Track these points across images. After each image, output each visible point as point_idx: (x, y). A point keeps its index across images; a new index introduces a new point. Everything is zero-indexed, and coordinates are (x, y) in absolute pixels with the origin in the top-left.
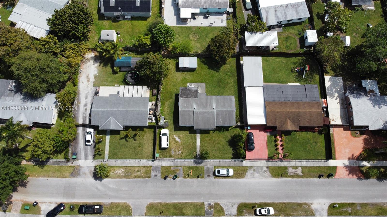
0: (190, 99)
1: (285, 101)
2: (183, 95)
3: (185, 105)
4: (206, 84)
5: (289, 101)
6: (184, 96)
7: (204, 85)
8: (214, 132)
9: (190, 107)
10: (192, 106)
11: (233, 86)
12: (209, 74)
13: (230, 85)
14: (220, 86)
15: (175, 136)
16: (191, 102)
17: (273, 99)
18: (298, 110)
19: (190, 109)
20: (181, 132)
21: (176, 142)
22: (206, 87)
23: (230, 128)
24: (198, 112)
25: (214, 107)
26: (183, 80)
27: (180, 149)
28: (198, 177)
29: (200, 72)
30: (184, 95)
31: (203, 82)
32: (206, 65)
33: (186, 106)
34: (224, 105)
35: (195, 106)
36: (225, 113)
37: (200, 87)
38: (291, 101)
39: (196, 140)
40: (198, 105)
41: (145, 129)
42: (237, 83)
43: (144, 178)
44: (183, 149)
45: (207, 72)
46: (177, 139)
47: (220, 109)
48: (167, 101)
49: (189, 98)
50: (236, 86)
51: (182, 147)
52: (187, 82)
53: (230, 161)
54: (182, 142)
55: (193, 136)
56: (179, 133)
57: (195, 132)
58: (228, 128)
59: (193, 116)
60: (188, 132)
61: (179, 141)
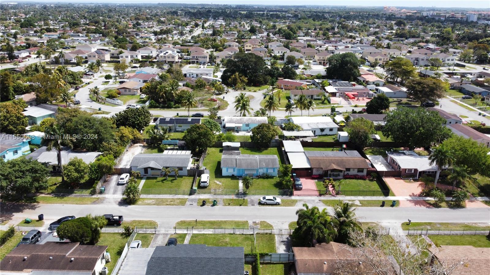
0: (233, 155)
8: (258, 179)
10: (235, 157)
15: (215, 181)
18: (341, 159)
19: (232, 158)
20: (223, 179)
21: (217, 184)
23: (274, 177)
24: (240, 159)
25: (257, 157)
27: (220, 188)
28: (241, 205)
30: (227, 154)
32: (249, 150)
33: (229, 157)
34: (267, 157)
36: (267, 160)
40: (240, 157)
41: (184, 177)
43: (177, 205)
46: (218, 183)
47: (263, 158)
48: (209, 164)
53: (277, 196)
54: (224, 185)
55: (235, 181)
56: (220, 179)
57: (238, 179)
58: (272, 177)
59: (235, 161)
60: (230, 179)
61: (220, 184)
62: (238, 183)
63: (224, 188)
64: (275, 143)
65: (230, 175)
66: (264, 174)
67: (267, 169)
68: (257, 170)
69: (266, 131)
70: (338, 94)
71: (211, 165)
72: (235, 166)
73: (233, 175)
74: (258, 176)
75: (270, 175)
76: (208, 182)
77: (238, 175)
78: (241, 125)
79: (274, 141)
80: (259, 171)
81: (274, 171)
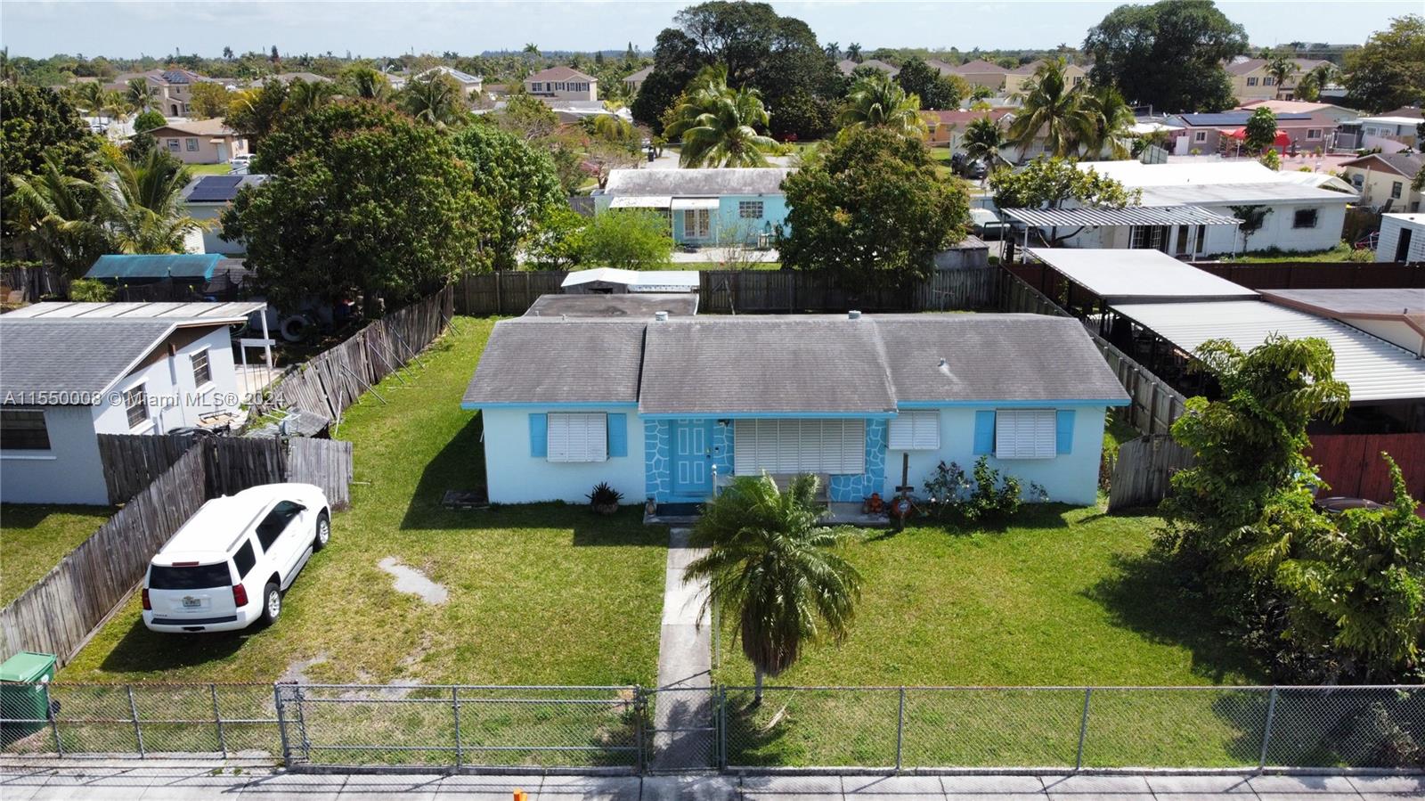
8: (889, 535)
15: (387, 564)
20: (482, 536)
21: (386, 598)
23: (1068, 516)
24: (685, 329)
27: (411, 662)
36: (973, 337)
39: (663, 591)
41: (52, 521)
44: (461, 659)
46: (408, 580)
51: (449, 641)
53: (1229, 781)
54: (471, 605)
55: (624, 557)
56: (443, 541)
57: (662, 538)
58: (1046, 514)
59: (630, 349)
60: (566, 537)
61: (434, 594)
62: (652, 581)
63: (465, 653)
64: (957, 281)
65: (576, 489)
66: (947, 475)
67: (989, 419)
68: (876, 433)
69: (895, 170)
70: (1182, 142)
71: (423, 413)
72: (625, 389)
73: (604, 496)
74: (889, 509)
75: (1022, 497)
76: (254, 584)
77: (662, 495)
78: (712, 204)
79: (951, 260)
80: (903, 437)
81: (1063, 445)
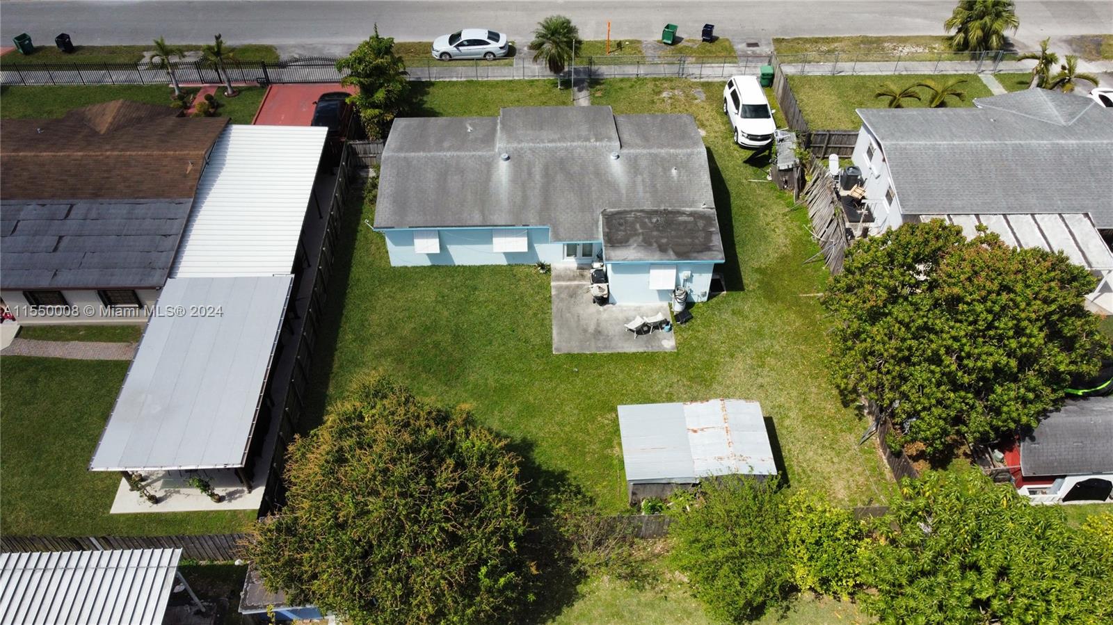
0: (648, 206)
1: (71, 201)
2: (695, 223)
3: (674, 172)
4: (549, 345)
5: (41, 202)
6: (691, 219)
7: (561, 342)
9: (643, 163)
10: (633, 166)
11: (363, 341)
12: (530, 411)
13: (389, 343)
14: (457, 336)
16: (640, 188)
17: (140, 210)
18: (21, 154)
19: (645, 151)
22: (545, 327)
25: (503, 170)
26: (708, 366)
29: (593, 420)
30: (685, 222)
31: (571, 357)
32: (547, 472)
33: (666, 170)
34: (443, 176)
35: (616, 167)
37: (585, 331)
38: (34, 202)
40: (601, 174)
42: (337, 354)
43: (799, 39)
45: (539, 421)
47: (468, 156)
48: (783, 259)
49: (655, 212)
50: (347, 339)
52: (676, 355)
